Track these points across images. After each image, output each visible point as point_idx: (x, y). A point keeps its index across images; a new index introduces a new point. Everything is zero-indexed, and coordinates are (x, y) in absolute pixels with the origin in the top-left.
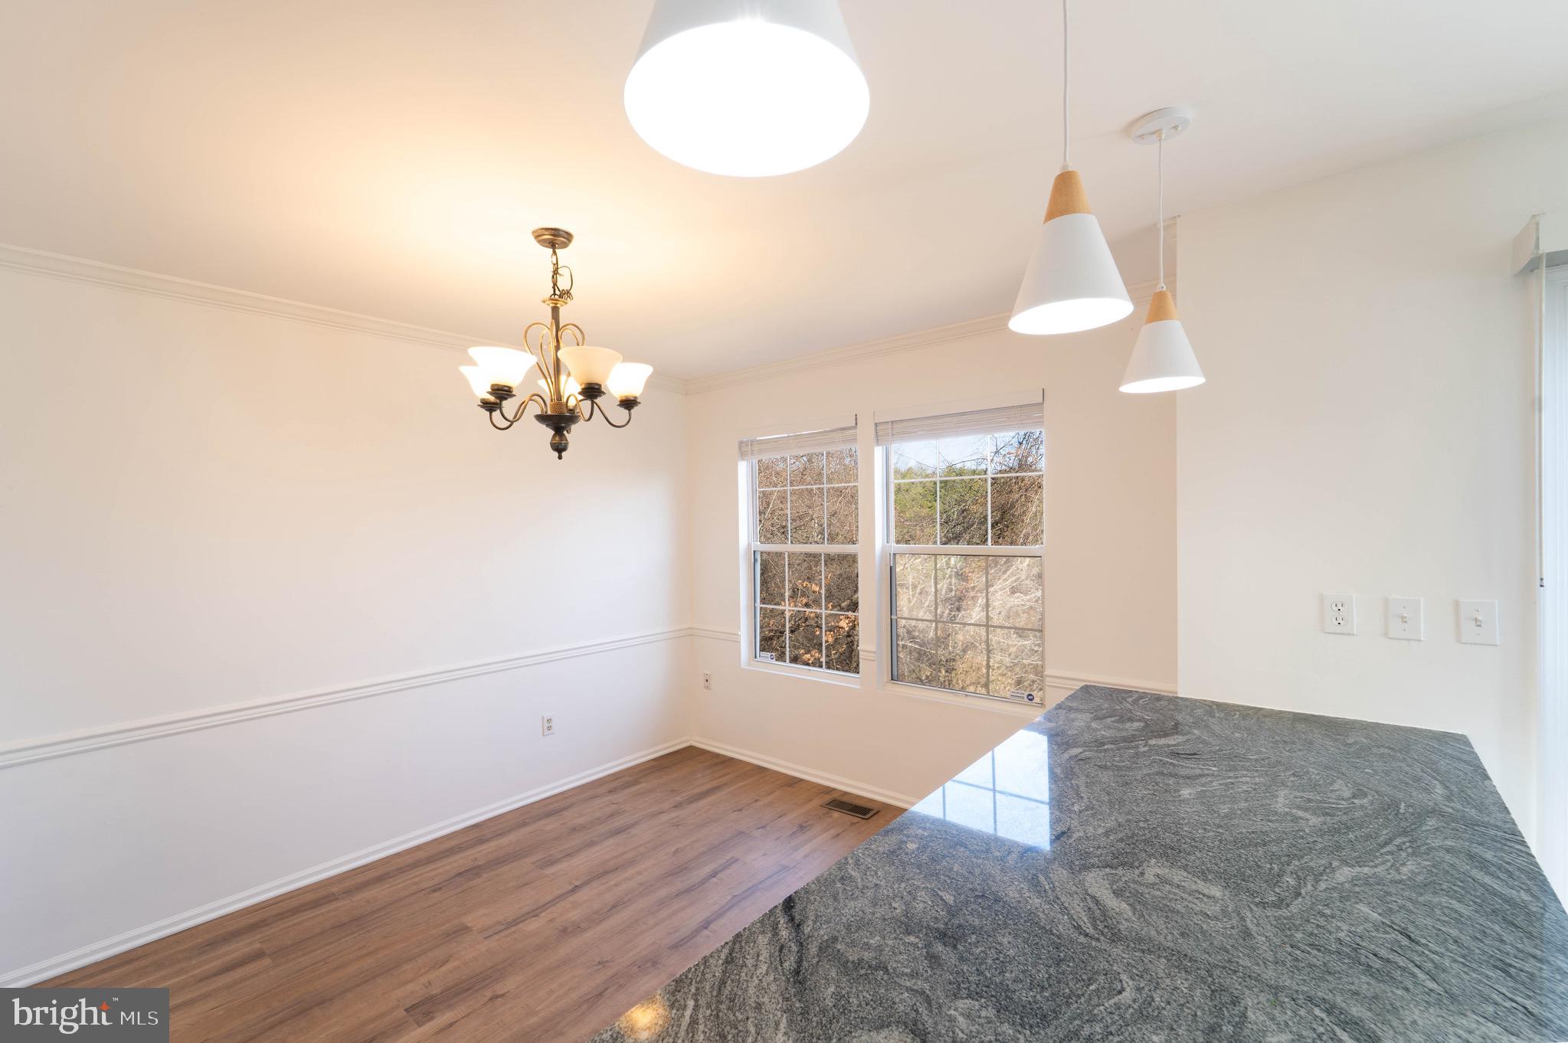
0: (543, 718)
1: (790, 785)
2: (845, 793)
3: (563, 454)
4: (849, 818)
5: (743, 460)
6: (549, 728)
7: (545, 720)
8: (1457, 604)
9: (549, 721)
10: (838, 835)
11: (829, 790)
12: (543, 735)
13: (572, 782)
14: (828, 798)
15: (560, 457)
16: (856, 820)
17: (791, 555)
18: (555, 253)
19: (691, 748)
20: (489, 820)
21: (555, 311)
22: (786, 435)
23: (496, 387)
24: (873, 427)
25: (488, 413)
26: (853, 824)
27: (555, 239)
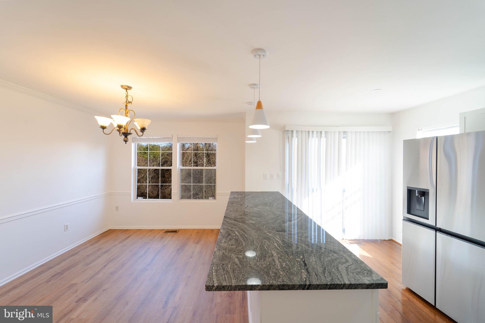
0: (65, 225)
1: (151, 231)
2: (168, 229)
3: (127, 142)
4: (173, 234)
5: (133, 143)
6: (67, 228)
7: (65, 226)
8: (278, 174)
9: (67, 226)
10: (172, 237)
11: (163, 230)
12: (65, 231)
13: (76, 245)
14: (164, 231)
15: (126, 143)
16: (175, 233)
17: (149, 170)
18: (126, 91)
19: (110, 230)
20: (47, 262)
21: (126, 106)
22: (152, 137)
23: (119, 125)
24: (177, 138)
25: (102, 129)
26: (174, 234)
27: (128, 88)
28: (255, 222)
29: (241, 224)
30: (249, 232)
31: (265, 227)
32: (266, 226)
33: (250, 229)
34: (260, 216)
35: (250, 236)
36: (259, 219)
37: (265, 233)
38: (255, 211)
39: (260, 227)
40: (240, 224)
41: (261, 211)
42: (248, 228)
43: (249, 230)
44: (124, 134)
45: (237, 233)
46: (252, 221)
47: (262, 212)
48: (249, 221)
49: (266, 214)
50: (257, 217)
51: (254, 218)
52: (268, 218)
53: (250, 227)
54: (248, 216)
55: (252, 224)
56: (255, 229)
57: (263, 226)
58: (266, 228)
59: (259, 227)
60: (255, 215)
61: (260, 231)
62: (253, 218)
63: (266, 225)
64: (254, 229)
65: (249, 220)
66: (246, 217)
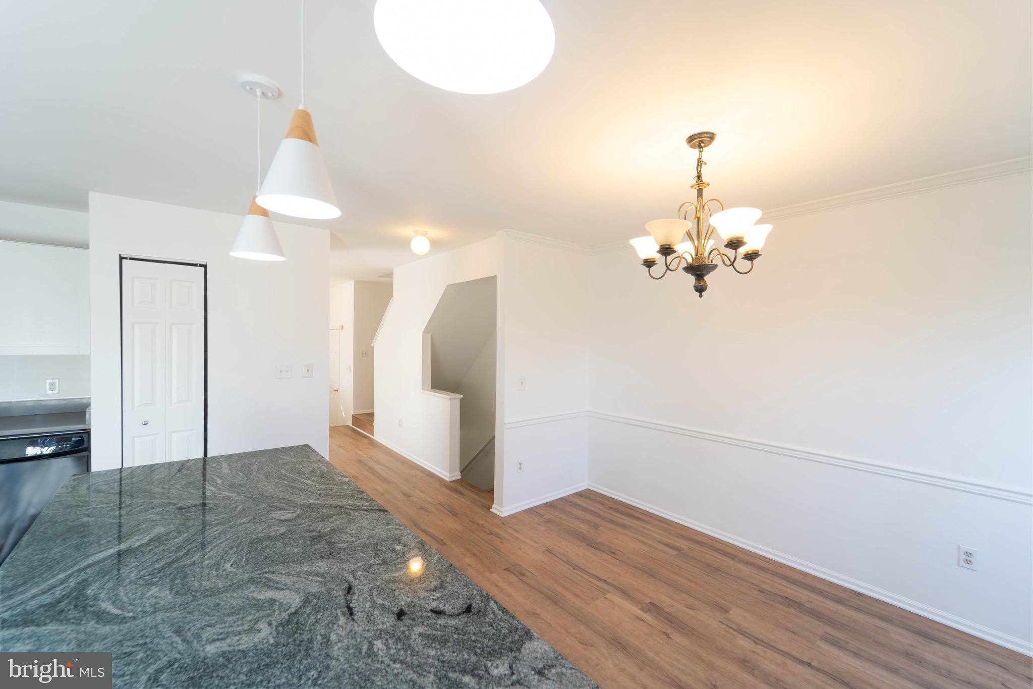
0: (960, 548)
6: (968, 562)
9: (968, 554)
15: (701, 296)
21: (700, 192)
28: (274, 515)
29: (312, 501)
30: (280, 489)
31: (239, 508)
32: (235, 510)
33: (281, 495)
34: (256, 549)
35: (277, 483)
36: (262, 532)
37: (239, 494)
38: (288, 574)
39: (253, 506)
40: (317, 500)
41: (251, 581)
42: (288, 496)
43: (282, 493)
44: (690, 269)
45: (309, 482)
46: (283, 518)
47: (246, 576)
48: (295, 515)
49: (228, 566)
50: (269, 538)
51: (278, 533)
52: (223, 545)
53: (284, 499)
54: (308, 534)
55: (280, 509)
56: (267, 497)
57: (244, 510)
58: (236, 507)
59: (257, 505)
60: (278, 544)
61: (253, 495)
62: (283, 530)
63: (235, 513)
64: (272, 497)
65: (295, 519)
66: (311, 528)
